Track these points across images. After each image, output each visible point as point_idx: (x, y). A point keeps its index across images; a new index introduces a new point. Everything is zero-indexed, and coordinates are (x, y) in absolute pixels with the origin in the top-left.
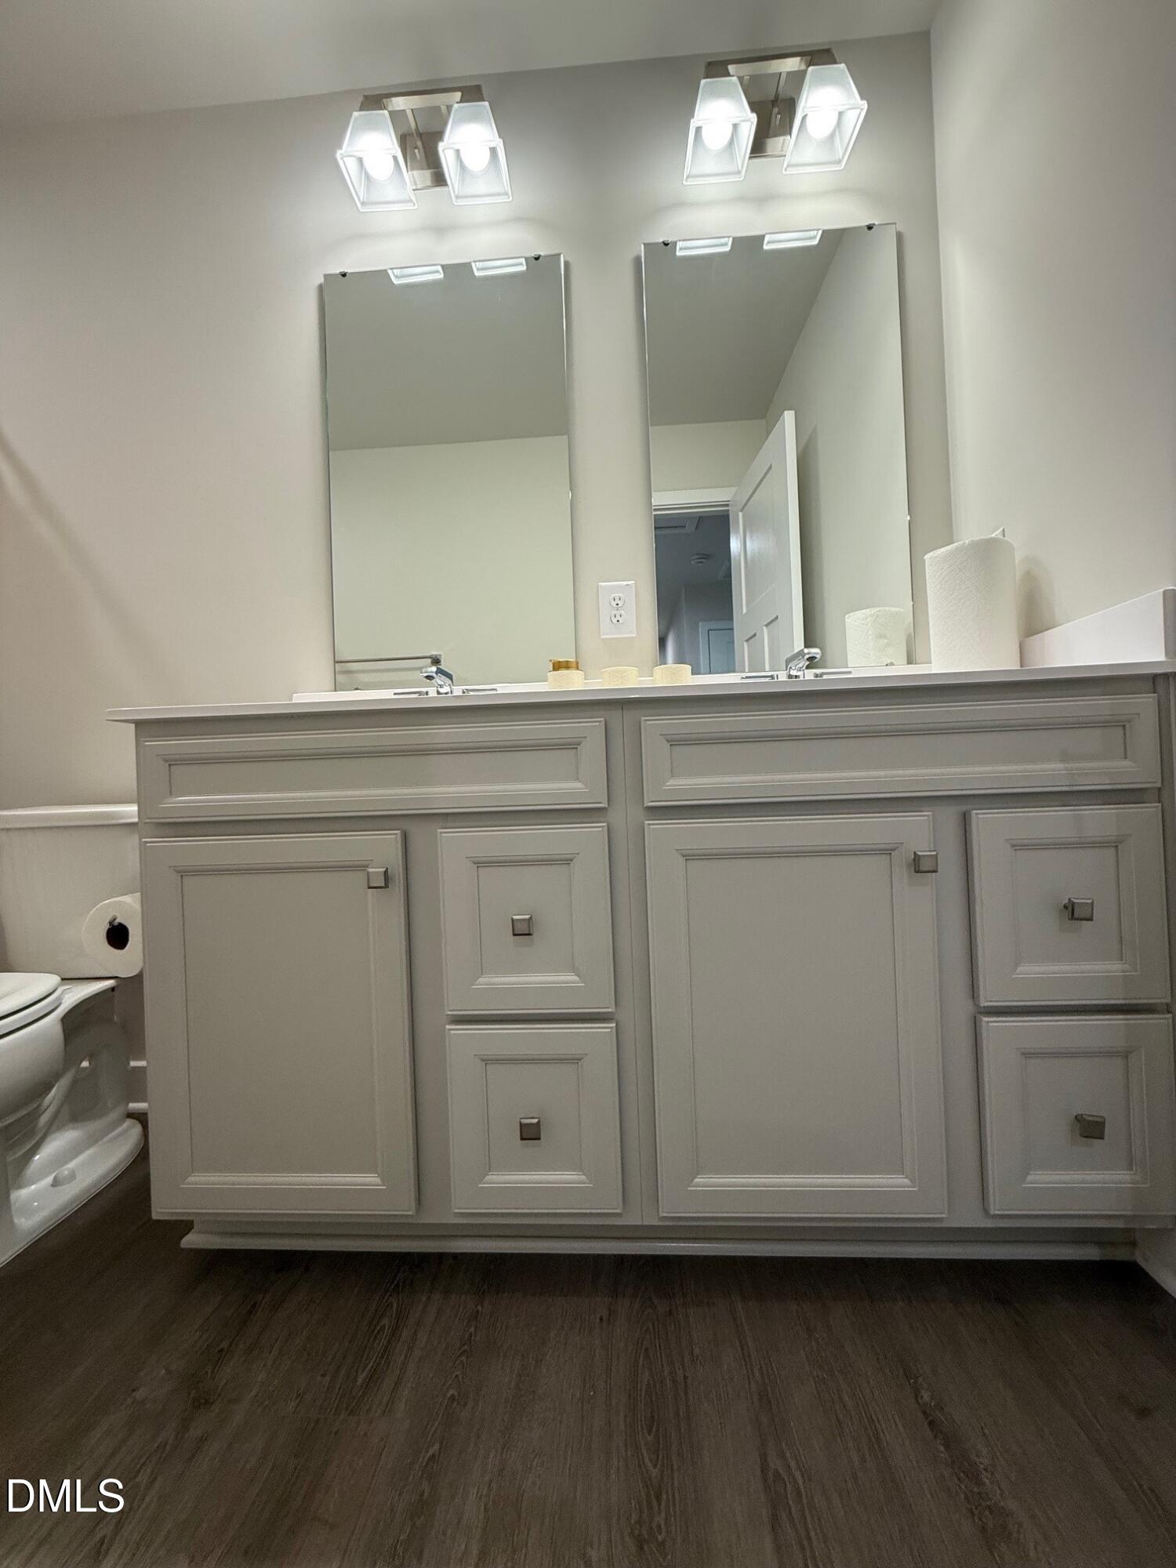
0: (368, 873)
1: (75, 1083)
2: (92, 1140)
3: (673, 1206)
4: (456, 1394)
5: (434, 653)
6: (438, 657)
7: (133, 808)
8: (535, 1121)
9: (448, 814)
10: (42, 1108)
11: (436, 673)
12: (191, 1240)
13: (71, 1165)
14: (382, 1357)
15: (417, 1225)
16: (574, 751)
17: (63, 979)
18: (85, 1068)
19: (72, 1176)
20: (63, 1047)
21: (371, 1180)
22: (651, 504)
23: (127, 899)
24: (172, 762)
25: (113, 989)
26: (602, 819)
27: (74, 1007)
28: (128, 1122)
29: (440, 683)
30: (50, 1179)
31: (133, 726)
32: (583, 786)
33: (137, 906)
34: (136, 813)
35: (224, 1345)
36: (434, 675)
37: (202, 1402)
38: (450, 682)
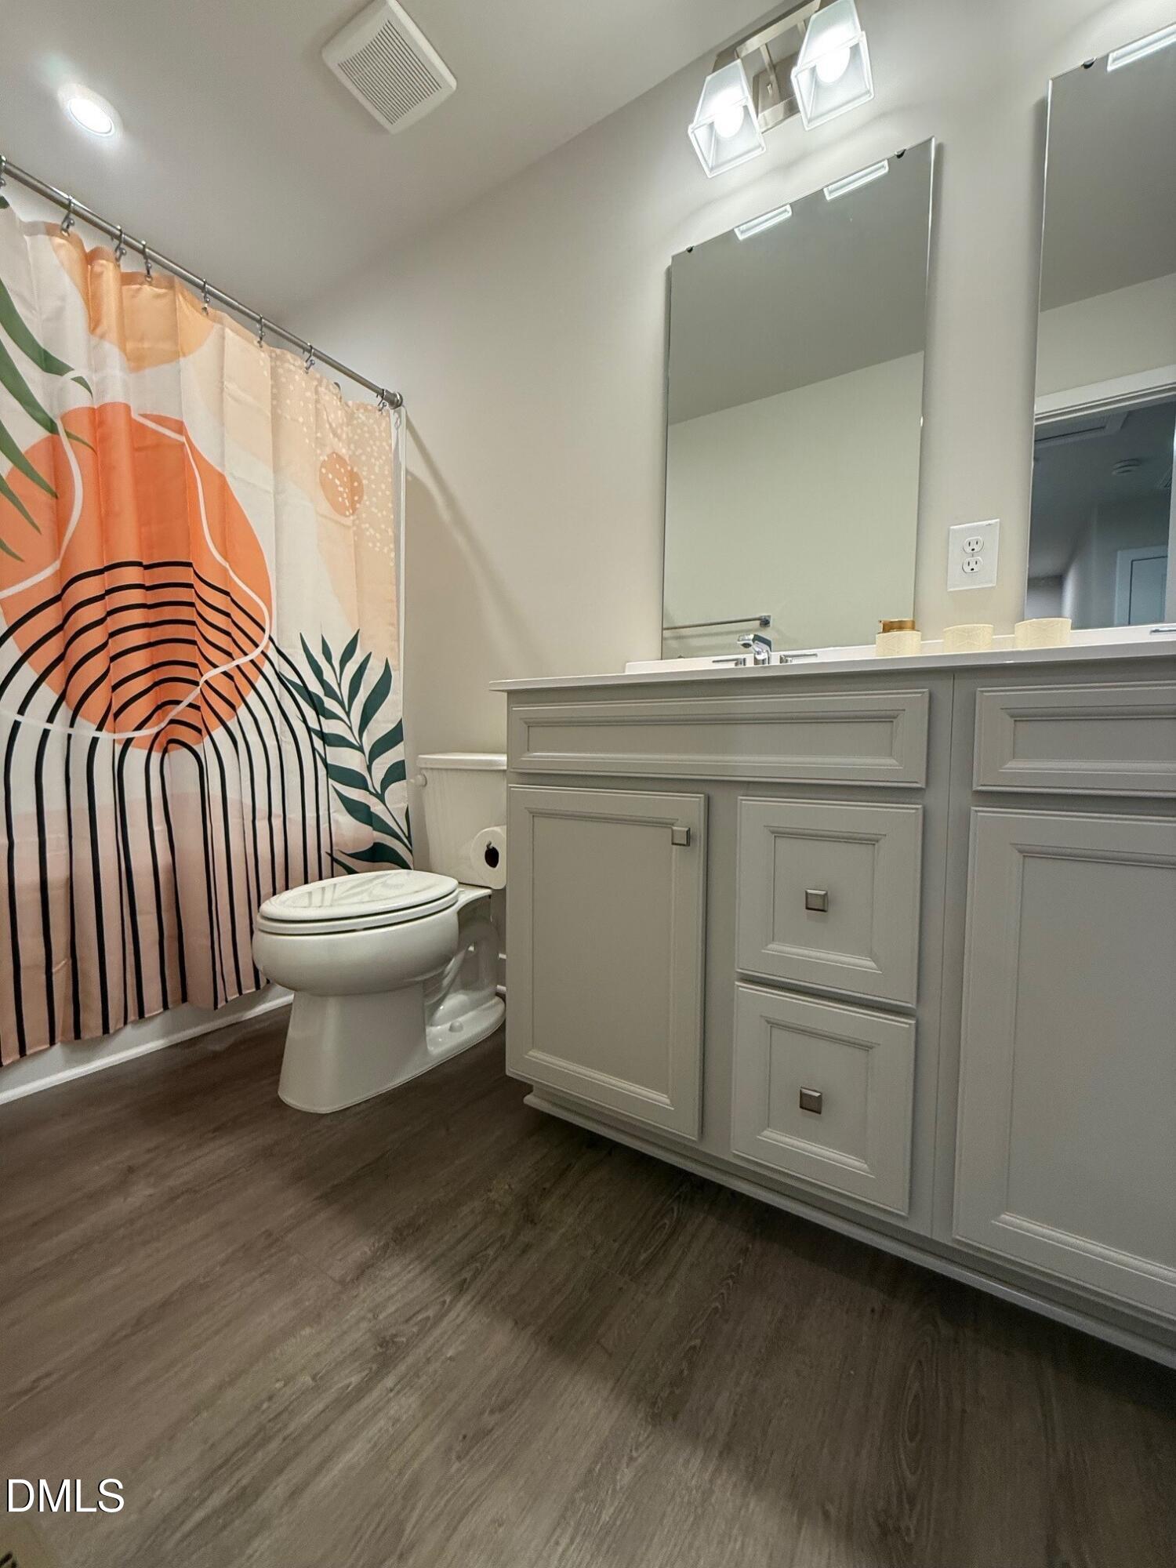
0: (673, 831)
1: (465, 961)
2: (475, 1005)
3: (964, 1232)
4: (720, 1307)
5: (764, 614)
6: (767, 618)
7: (503, 758)
8: (817, 1094)
9: (749, 783)
10: (446, 972)
11: (754, 640)
12: (530, 1100)
13: (461, 1019)
14: (660, 1249)
15: (697, 1150)
16: (889, 724)
17: (460, 883)
18: (471, 952)
19: (461, 1027)
20: (457, 932)
21: (663, 1099)
22: (1033, 411)
23: (497, 829)
24: (531, 724)
25: (490, 896)
26: (919, 801)
27: (464, 906)
28: (497, 999)
29: (757, 649)
30: (448, 1025)
31: (505, 694)
32: (897, 763)
33: (504, 836)
34: (506, 763)
35: (547, 1185)
36: (751, 642)
37: (530, 1219)
38: (768, 648)
